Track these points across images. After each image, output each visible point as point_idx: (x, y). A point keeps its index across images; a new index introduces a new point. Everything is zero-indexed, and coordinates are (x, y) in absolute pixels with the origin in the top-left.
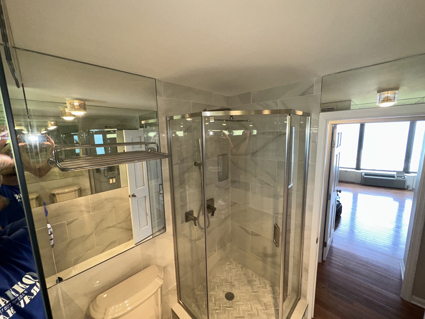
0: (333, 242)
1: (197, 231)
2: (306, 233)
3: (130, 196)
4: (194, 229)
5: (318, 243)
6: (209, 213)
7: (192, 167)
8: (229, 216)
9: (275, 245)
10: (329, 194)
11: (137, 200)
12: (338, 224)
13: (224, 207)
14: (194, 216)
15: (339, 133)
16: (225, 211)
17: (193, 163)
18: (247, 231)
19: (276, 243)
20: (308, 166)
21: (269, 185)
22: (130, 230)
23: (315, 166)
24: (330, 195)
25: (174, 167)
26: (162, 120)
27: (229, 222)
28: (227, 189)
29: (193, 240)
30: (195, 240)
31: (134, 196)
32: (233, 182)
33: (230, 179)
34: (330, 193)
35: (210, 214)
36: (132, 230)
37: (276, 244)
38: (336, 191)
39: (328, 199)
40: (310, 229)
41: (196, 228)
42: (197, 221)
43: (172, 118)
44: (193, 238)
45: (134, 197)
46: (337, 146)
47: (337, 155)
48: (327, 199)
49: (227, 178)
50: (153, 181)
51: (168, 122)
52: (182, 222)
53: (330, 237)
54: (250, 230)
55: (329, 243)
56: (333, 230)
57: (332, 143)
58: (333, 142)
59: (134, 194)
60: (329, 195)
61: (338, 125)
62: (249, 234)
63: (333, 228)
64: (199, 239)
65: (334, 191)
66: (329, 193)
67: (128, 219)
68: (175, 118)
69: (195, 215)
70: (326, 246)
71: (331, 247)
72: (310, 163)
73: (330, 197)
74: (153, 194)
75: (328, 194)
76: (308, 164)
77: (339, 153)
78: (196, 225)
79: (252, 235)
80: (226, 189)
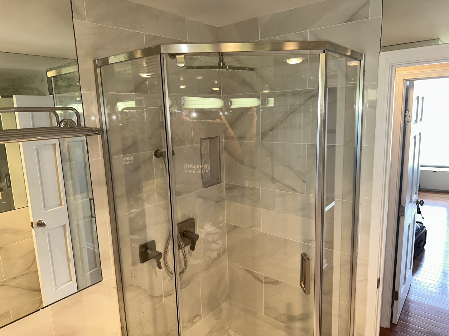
0: (411, 293)
1: (164, 279)
2: (359, 271)
3: (32, 226)
4: (157, 277)
5: (381, 287)
6: (186, 245)
7: (150, 158)
8: (224, 251)
9: (304, 290)
10: (402, 206)
11: (49, 234)
12: (420, 263)
13: (216, 237)
14: (156, 250)
15: (418, 98)
16: (217, 244)
17: (153, 152)
18: (256, 278)
19: (304, 287)
20: (361, 150)
21: (293, 190)
22: (36, 291)
23: (372, 150)
24: (404, 208)
25: (113, 158)
26: (87, 66)
27: (225, 261)
28: (219, 201)
29: (157, 297)
30: (161, 296)
31: (40, 224)
32: (230, 188)
33: (224, 183)
34: (404, 205)
35: (187, 248)
36: (39, 291)
37: (306, 289)
38: (414, 202)
39: (400, 215)
40: (366, 265)
41: (161, 272)
42: (162, 260)
43: (105, 62)
44: (157, 294)
45: (42, 226)
46: (416, 121)
47: (415, 137)
48: (398, 214)
49: (219, 181)
50: (79, 196)
51: (98, 70)
52: (134, 264)
53: (404, 283)
54: (262, 274)
55: (402, 293)
56: (410, 272)
57: (406, 114)
58: (407, 112)
59: (40, 221)
60: (401, 208)
61: (416, 82)
62: (261, 281)
63: (410, 268)
64: (167, 295)
65: (410, 202)
66: (402, 204)
67: (32, 269)
68: (112, 60)
69: (160, 248)
70: (397, 299)
71: (407, 301)
72: (364, 145)
73: (404, 211)
74: (78, 220)
75: (400, 206)
76: (361, 147)
77: (420, 134)
78: (160, 267)
79: (266, 283)
80: (217, 202)
